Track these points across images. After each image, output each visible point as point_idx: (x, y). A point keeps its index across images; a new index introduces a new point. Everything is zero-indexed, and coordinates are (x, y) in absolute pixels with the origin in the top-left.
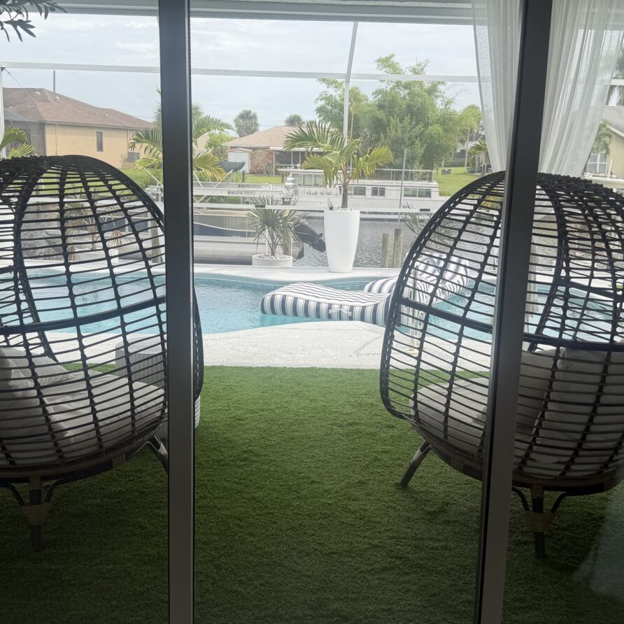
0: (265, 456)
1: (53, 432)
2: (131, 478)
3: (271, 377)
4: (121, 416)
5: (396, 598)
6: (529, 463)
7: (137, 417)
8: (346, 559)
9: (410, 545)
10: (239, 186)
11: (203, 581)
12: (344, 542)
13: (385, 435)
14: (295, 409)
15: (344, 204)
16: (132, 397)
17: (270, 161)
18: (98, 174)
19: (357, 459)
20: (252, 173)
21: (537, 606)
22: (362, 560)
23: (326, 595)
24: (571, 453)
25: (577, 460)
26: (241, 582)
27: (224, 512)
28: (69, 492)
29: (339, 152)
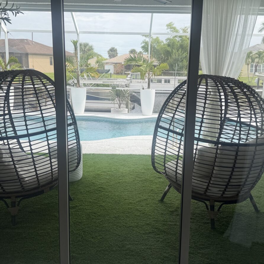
0: (107, 189)
1: (20, 179)
2: (53, 198)
3: (113, 158)
4: (47, 173)
5: (153, 244)
6: (208, 191)
7: (53, 173)
8: (135, 229)
9: (161, 224)
10: (108, 79)
11: (78, 237)
12: (135, 223)
13: (157, 181)
14: (122, 171)
15: (149, 87)
16: (51, 165)
17: (122, 69)
18: (38, 77)
19: (144, 190)
20: (114, 74)
21: (209, 247)
22: (141, 229)
23: (126, 243)
24: (224, 187)
25: (227, 190)
26: (93, 238)
27: (89, 211)
28: (28, 203)
29: (146, 65)
